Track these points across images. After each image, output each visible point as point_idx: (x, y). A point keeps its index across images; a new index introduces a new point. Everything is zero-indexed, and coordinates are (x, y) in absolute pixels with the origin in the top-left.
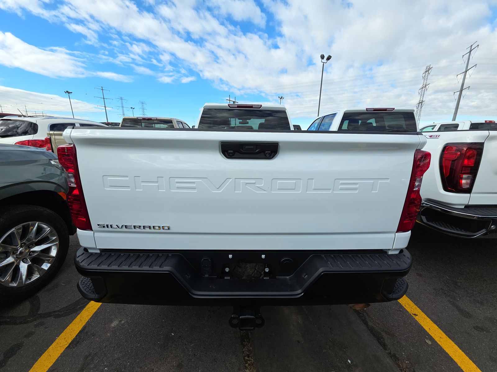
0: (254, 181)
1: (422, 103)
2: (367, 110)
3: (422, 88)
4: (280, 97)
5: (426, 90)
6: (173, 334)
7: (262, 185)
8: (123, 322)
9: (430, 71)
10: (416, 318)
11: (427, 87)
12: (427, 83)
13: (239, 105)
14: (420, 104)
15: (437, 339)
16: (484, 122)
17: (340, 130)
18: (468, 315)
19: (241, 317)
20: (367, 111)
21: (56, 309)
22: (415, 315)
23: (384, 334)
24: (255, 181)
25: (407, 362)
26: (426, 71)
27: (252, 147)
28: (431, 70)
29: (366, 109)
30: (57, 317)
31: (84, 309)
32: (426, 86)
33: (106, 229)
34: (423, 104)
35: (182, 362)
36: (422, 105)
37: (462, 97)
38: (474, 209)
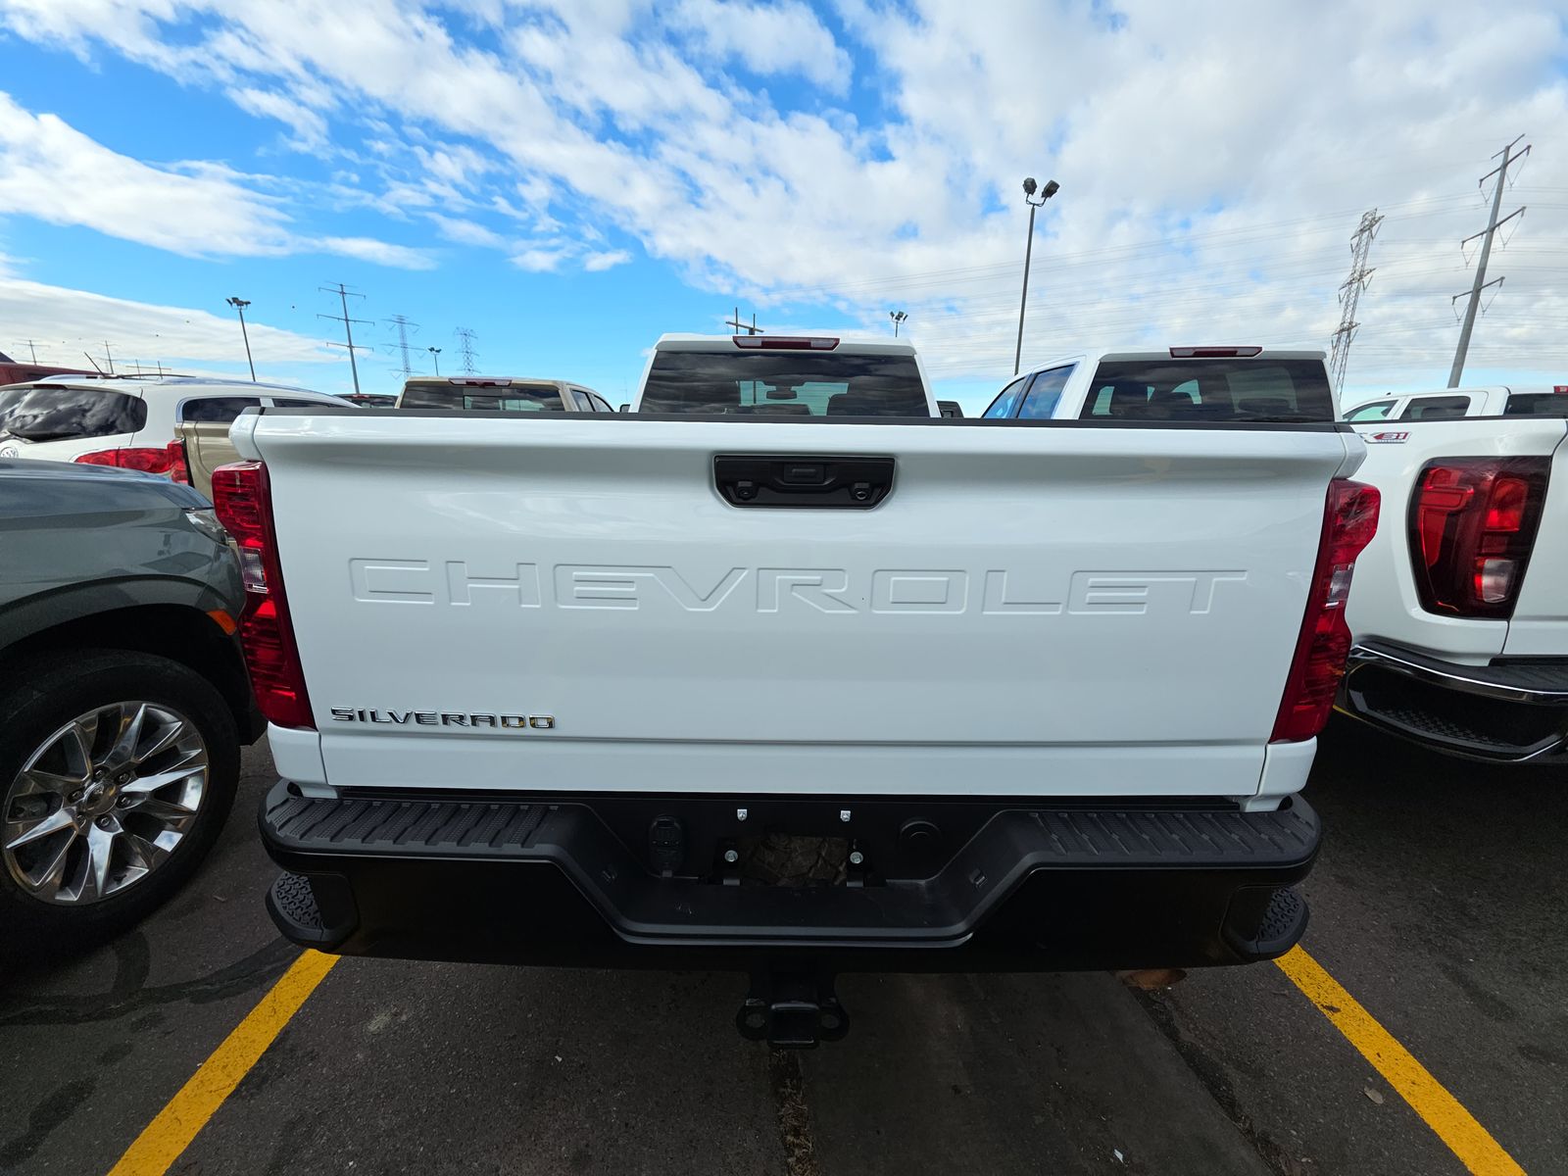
0: (816, 578)
1: (1349, 329)
2: (1172, 353)
3: (1351, 283)
4: (896, 314)
5: (1364, 289)
6: (560, 1059)
7: (843, 590)
8: (404, 1018)
9: (1374, 229)
10: (1336, 1019)
11: (1366, 279)
12: (1366, 268)
13: (766, 340)
14: (1345, 333)
15: (1402, 1088)
16: (1552, 391)
17: (1088, 418)
18: (1502, 1011)
19: (773, 1007)
20: (1173, 356)
21: (199, 975)
22: (1331, 1009)
23: (1230, 1070)
24: (819, 578)
25: (1304, 1160)
26: (1361, 230)
27: (812, 470)
28: (1377, 225)
29: (1171, 349)
30: (200, 998)
31: (285, 976)
32: (1361, 276)
33: (358, 724)
34: (1352, 334)
35: (587, 1146)
36: (1349, 336)
37: (1479, 310)
38: (1522, 669)
